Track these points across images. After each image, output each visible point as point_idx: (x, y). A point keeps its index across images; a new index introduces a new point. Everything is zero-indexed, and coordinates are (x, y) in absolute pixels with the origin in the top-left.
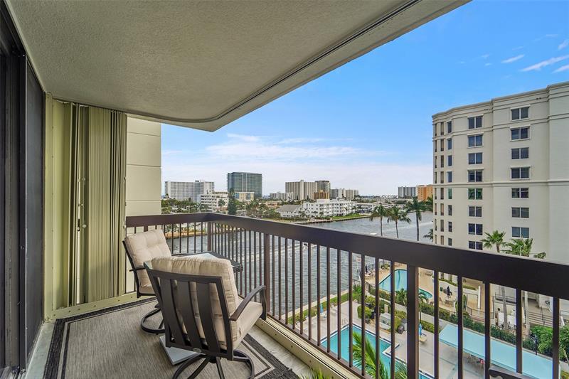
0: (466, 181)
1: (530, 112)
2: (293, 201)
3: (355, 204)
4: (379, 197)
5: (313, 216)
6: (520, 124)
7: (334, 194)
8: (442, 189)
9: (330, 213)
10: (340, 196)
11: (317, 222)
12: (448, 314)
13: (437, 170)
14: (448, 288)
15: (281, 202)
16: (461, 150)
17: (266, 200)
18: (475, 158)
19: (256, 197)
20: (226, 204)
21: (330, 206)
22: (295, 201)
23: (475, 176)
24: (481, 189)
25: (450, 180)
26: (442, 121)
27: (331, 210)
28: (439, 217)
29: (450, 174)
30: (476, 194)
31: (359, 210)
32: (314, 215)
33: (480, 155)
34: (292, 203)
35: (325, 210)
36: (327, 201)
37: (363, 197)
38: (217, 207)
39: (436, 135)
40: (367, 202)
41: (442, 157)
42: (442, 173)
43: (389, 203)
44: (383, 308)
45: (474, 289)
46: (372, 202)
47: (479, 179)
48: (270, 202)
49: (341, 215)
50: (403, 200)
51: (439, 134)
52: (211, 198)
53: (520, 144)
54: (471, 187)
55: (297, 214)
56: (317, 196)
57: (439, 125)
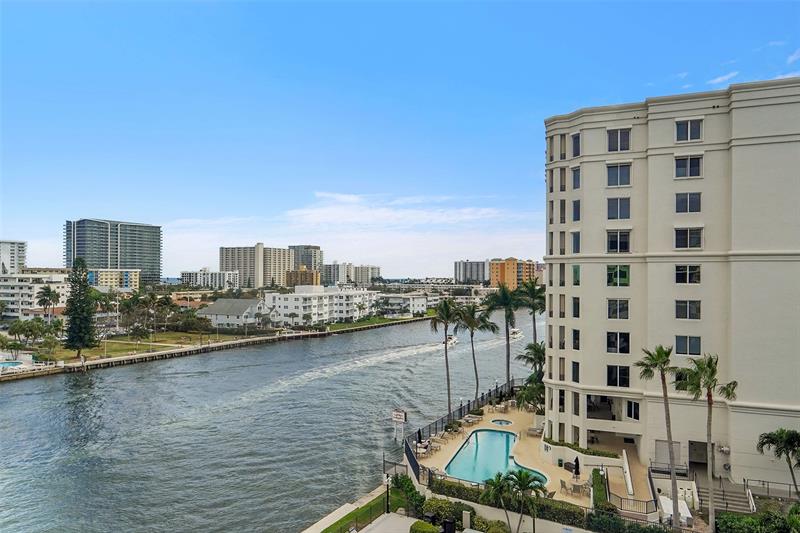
0: (604, 253)
1: (704, 129)
2: (239, 291)
3: (376, 296)
4: (418, 281)
5: (286, 324)
6: (688, 150)
7: (329, 276)
8: (562, 266)
9: (326, 317)
10: (342, 278)
11: (297, 338)
12: (581, 513)
13: (553, 228)
14: (577, 460)
15: (209, 293)
16: (595, 191)
17: (171, 289)
18: (618, 208)
19: (144, 281)
20: (63, 299)
21: (326, 301)
22: (245, 290)
23: (619, 242)
24: (628, 267)
25: (577, 249)
26: (562, 132)
27: (326, 309)
28: (557, 322)
29: (576, 236)
30: (617, 276)
31: (384, 308)
32: (290, 320)
33: (626, 202)
34: (239, 295)
35: (315, 310)
36: (317, 290)
37: (390, 281)
38: (37, 307)
39: (552, 159)
40: (398, 291)
41: (563, 203)
42: (563, 233)
43: (441, 294)
44: (461, 519)
45: (616, 457)
46: (408, 291)
47: (625, 247)
48: (183, 294)
49: (348, 320)
50: (465, 287)
51: (557, 157)
52: (17, 283)
53: (689, 186)
54: (613, 262)
55: (251, 320)
56: (296, 279)
57: (557, 140)
